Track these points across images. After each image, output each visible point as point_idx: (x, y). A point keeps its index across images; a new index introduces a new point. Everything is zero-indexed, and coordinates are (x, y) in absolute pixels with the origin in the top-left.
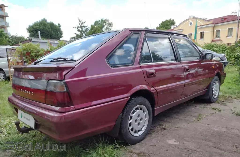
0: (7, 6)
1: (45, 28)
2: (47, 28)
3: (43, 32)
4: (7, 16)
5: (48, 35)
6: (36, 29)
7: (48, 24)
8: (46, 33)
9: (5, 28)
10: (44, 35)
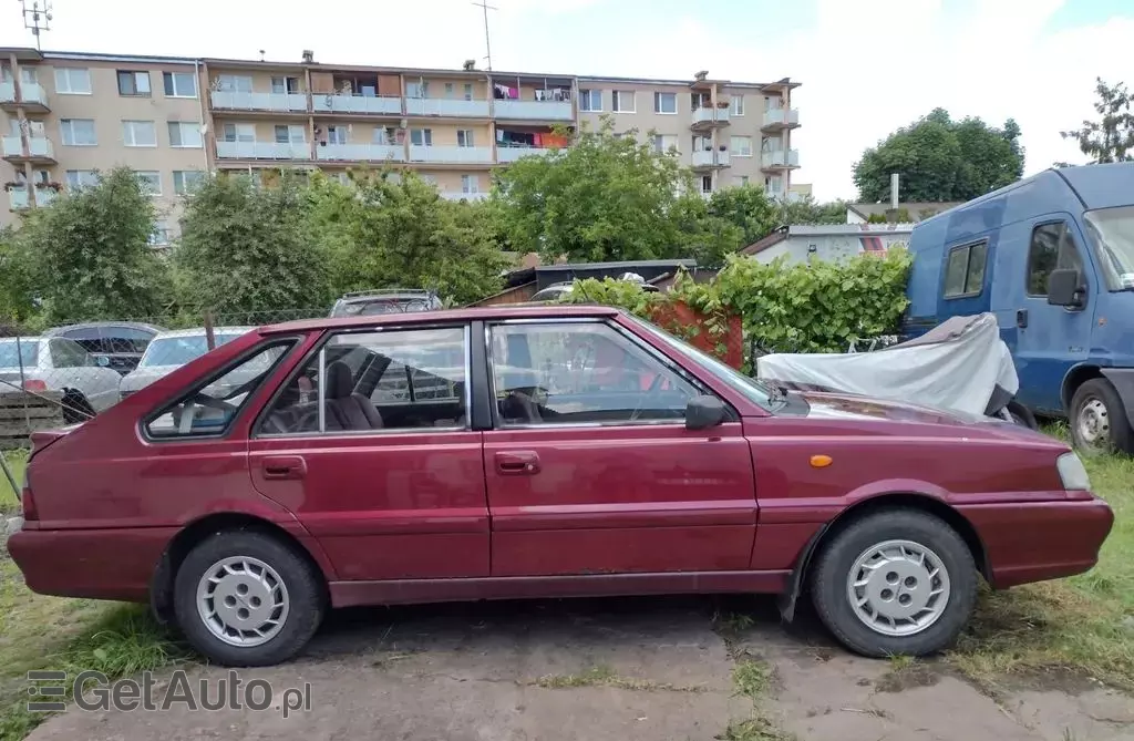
0: (800, 84)
1: (929, 152)
2: (940, 154)
3: (921, 175)
4: (795, 126)
5: (944, 182)
6: (890, 162)
7: (954, 129)
8: (933, 178)
9: (780, 175)
10: (924, 188)
